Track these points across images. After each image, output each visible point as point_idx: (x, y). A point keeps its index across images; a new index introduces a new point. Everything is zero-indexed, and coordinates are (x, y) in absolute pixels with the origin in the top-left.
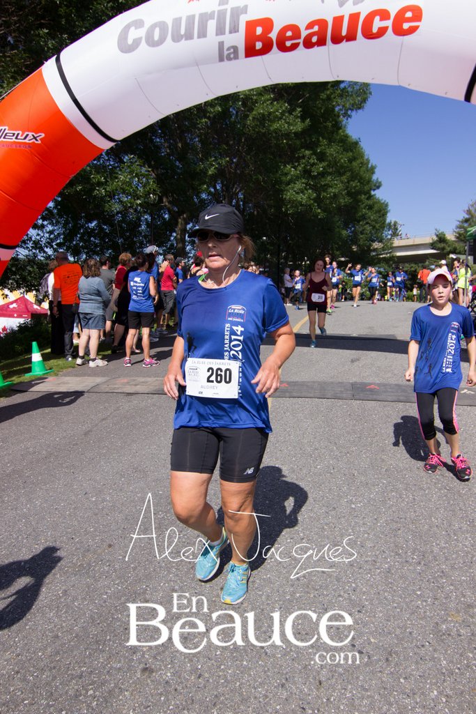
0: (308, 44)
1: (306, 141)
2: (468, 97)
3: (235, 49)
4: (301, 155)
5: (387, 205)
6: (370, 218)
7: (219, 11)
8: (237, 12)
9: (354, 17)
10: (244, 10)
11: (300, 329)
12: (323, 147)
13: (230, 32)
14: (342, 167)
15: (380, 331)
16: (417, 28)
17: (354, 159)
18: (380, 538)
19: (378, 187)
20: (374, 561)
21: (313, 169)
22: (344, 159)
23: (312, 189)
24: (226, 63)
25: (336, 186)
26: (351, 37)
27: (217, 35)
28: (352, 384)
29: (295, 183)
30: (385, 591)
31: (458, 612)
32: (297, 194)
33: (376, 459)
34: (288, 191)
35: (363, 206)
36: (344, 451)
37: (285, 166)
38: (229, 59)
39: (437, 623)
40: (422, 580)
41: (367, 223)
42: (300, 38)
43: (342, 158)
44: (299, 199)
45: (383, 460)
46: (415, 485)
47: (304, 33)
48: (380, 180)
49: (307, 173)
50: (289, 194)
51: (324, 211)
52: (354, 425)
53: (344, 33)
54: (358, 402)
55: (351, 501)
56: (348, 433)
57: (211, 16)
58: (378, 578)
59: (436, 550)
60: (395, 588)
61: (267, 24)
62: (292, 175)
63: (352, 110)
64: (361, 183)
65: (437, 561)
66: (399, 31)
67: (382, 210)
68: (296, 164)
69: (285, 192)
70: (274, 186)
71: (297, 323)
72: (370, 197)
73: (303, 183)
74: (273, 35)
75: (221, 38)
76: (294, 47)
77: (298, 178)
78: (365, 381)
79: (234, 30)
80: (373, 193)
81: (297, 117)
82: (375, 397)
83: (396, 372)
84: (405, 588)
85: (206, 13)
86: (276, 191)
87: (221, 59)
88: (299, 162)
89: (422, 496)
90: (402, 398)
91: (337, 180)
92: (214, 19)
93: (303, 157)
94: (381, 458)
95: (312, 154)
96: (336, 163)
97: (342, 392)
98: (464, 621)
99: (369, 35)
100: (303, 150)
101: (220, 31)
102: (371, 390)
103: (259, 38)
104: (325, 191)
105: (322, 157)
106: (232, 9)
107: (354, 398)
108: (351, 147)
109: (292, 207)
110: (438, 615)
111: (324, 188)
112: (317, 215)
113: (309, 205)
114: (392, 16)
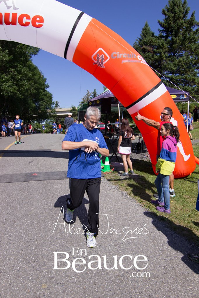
1: (12, 64)
2: (65, 57)
5: (52, 95)
6: (45, 99)
9: (14, 15)
11: (9, 148)
12: (20, 68)
14: (29, 77)
15: (46, 148)
16: (42, 25)
17: (35, 75)
18: (19, 252)
19: (48, 87)
20: (13, 267)
21: (16, 77)
22: (30, 74)
23: (17, 86)
25: (27, 85)
26: (14, 23)
28: (26, 174)
29: (7, 83)
30: (14, 282)
31: (46, 282)
32: (8, 87)
33: (28, 210)
35: (42, 94)
36: (14, 209)
37: (2, 74)
39: (35, 293)
40: (34, 271)
41: (44, 101)
44: (9, 90)
45: (31, 211)
46: (42, 221)
48: (48, 84)
49: (13, 78)
50: (4, 87)
51: (23, 95)
52: (22, 195)
53: (10, 21)
54: (27, 182)
55: (10, 235)
56: (18, 199)
58: (13, 275)
59: (44, 252)
60: (20, 279)
62: (5, 79)
63: (32, 54)
64: (40, 85)
65: (43, 258)
66: (34, 25)
67: (50, 97)
68: (8, 74)
69: (2, 86)
71: (9, 145)
72: (45, 91)
73: (11, 83)
77: (8, 80)
78: (33, 172)
80: (46, 89)
81: (7, 54)
82: (35, 179)
83: (47, 166)
84: (25, 277)
89: (44, 225)
90: (46, 179)
91: (27, 83)
93: (11, 71)
94: (30, 210)
95: (15, 71)
96: (26, 75)
97: (20, 179)
98: (48, 287)
99: (22, 24)
100: (11, 68)
102: (34, 176)
104: (22, 87)
105: (20, 72)
107: (25, 181)
108: (33, 69)
109: (6, 93)
110: (37, 288)
111: (22, 86)
112: (19, 97)
113: (15, 93)
114: (31, 18)
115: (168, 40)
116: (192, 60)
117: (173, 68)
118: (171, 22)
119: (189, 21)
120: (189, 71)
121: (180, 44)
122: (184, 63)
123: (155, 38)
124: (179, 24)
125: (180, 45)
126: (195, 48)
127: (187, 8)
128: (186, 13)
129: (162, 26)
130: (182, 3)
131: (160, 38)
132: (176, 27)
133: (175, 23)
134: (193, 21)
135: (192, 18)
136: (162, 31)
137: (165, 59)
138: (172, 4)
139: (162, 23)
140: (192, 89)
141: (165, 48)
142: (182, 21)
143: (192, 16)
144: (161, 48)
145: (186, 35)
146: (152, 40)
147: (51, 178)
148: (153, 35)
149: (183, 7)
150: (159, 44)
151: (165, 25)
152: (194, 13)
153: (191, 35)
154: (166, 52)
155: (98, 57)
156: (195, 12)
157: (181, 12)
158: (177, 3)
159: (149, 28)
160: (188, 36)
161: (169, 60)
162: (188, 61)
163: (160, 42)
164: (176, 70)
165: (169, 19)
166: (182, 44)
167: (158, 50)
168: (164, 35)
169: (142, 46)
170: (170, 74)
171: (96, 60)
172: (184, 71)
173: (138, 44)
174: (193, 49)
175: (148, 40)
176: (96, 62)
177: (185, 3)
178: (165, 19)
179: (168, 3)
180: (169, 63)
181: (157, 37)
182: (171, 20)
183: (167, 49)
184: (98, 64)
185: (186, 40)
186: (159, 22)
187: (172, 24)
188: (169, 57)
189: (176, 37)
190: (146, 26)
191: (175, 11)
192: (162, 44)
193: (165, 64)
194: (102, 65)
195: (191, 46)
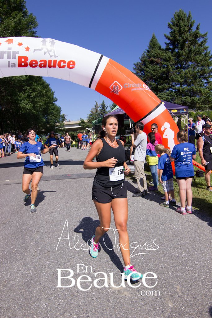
0: (40, 66)
1: (27, 83)
2: (90, 87)
3: (14, 64)
4: (25, 89)
5: (60, 108)
6: (54, 113)
7: (8, 51)
8: (15, 53)
9: (55, 61)
10: (18, 52)
12: (35, 86)
13: (13, 59)
14: (43, 94)
15: (66, 159)
16: (74, 67)
17: (48, 91)
19: (56, 101)
21: (31, 95)
22: (44, 92)
23: (31, 103)
24: (11, 68)
25: (41, 102)
26: (54, 66)
27: (7, 59)
28: (63, 175)
29: (24, 100)
32: (26, 105)
33: (75, 192)
34: (21, 103)
35: (50, 108)
37: (19, 93)
38: (12, 67)
41: (53, 115)
42: (38, 64)
43: (43, 91)
44: (27, 107)
47: (39, 63)
48: (56, 98)
49: (29, 96)
50: (22, 105)
51: (37, 111)
52: (67, 185)
53: (52, 65)
54: (66, 180)
55: (71, 200)
56: (65, 187)
57: (5, 52)
61: (26, 58)
62: (23, 97)
64: (49, 99)
66: (69, 67)
67: (58, 110)
68: (24, 92)
69: (21, 104)
70: (15, 101)
72: (53, 105)
73: (28, 100)
74: (28, 62)
75: (9, 60)
76: (36, 66)
77: (25, 98)
78: (66, 174)
79: (14, 58)
80: (54, 103)
83: (75, 170)
85: (3, 51)
86: (16, 103)
87: (9, 66)
88: (25, 91)
91: (41, 100)
92: (6, 53)
93: (26, 89)
95: (30, 89)
96: (40, 93)
97: (60, 178)
99: (60, 67)
100: (26, 87)
101: (9, 57)
103: (23, 62)
104: (37, 104)
105: (34, 90)
106: (13, 52)
107: (64, 179)
108: (46, 86)
109: (24, 110)
111: (36, 102)
112: (34, 114)
113: (31, 109)
114: (67, 63)
115: (174, 53)
116: (198, 72)
117: (180, 80)
118: (177, 36)
119: (194, 34)
120: (196, 82)
121: (186, 56)
122: (190, 75)
123: (162, 51)
124: (184, 38)
125: (187, 58)
126: (201, 60)
127: (192, 22)
128: (191, 26)
129: (168, 39)
130: (187, 16)
131: (167, 51)
132: (182, 41)
133: (181, 37)
134: (198, 34)
135: (197, 31)
136: (169, 44)
137: (172, 71)
138: (178, 18)
139: (168, 37)
140: (199, 99)
141: (172, 61)
142: (187, 35)
143: (197, 28)
144: (168, 61)
145: (192, 48)
146: (159, 53)
147: (82, 177)
148: (160, 48)
149: (188, 20)
150: (166, 58)
151: (171, 38)
152: (199, 26)
153: (197, 48)
154: (173, 64)
155: (114, 87)
156: (199, 24)
157: (186, 26)
158: (182, 17)
159: (157, 39)
160: (193, 49)
161: (176, 72)
162: (194, 73)
163: (167, 55)
164: (183, 81)
165: (175, 33)
166: (188, 57)
167: (165, 63)
168: (171, 47)
169: (150, 57)
170: (178, 85)
171: (113, 89)
172: (191, 82)
173: (146, 55)
174: (198, 61)
175: (155, 54)
176: (113, 91)
177: (189, 16)
178: (171, 32)
179: (173, 16)
180: (176, 75)
181: (164, 50)
182: (176, 34)
183: (174, 62)
184: (114, 92)
185: (191, 53)
186: (165, 36)
187: (178, 38)
188: (177, 68)
189: (181, 50)
190: (154, 37)
191: (180, 25)
192: (169, 57)
193: (173, 76)
194: (117, 93)
195: (197, 58)
